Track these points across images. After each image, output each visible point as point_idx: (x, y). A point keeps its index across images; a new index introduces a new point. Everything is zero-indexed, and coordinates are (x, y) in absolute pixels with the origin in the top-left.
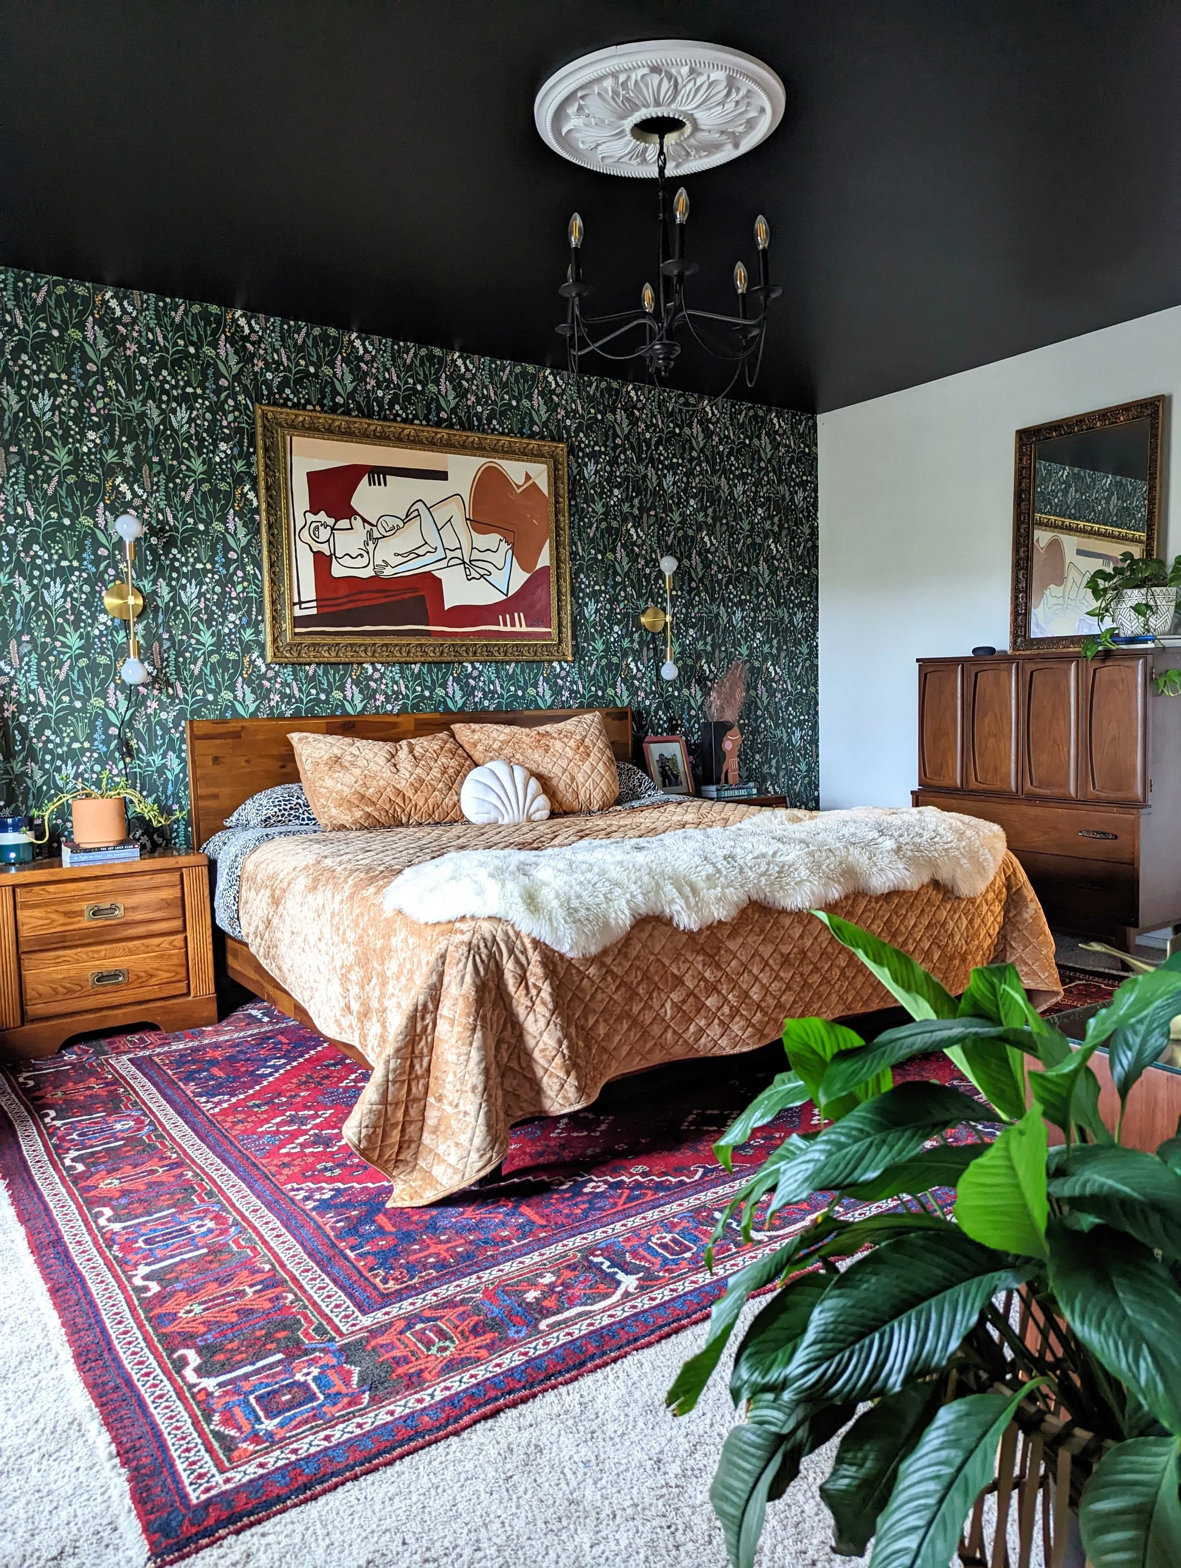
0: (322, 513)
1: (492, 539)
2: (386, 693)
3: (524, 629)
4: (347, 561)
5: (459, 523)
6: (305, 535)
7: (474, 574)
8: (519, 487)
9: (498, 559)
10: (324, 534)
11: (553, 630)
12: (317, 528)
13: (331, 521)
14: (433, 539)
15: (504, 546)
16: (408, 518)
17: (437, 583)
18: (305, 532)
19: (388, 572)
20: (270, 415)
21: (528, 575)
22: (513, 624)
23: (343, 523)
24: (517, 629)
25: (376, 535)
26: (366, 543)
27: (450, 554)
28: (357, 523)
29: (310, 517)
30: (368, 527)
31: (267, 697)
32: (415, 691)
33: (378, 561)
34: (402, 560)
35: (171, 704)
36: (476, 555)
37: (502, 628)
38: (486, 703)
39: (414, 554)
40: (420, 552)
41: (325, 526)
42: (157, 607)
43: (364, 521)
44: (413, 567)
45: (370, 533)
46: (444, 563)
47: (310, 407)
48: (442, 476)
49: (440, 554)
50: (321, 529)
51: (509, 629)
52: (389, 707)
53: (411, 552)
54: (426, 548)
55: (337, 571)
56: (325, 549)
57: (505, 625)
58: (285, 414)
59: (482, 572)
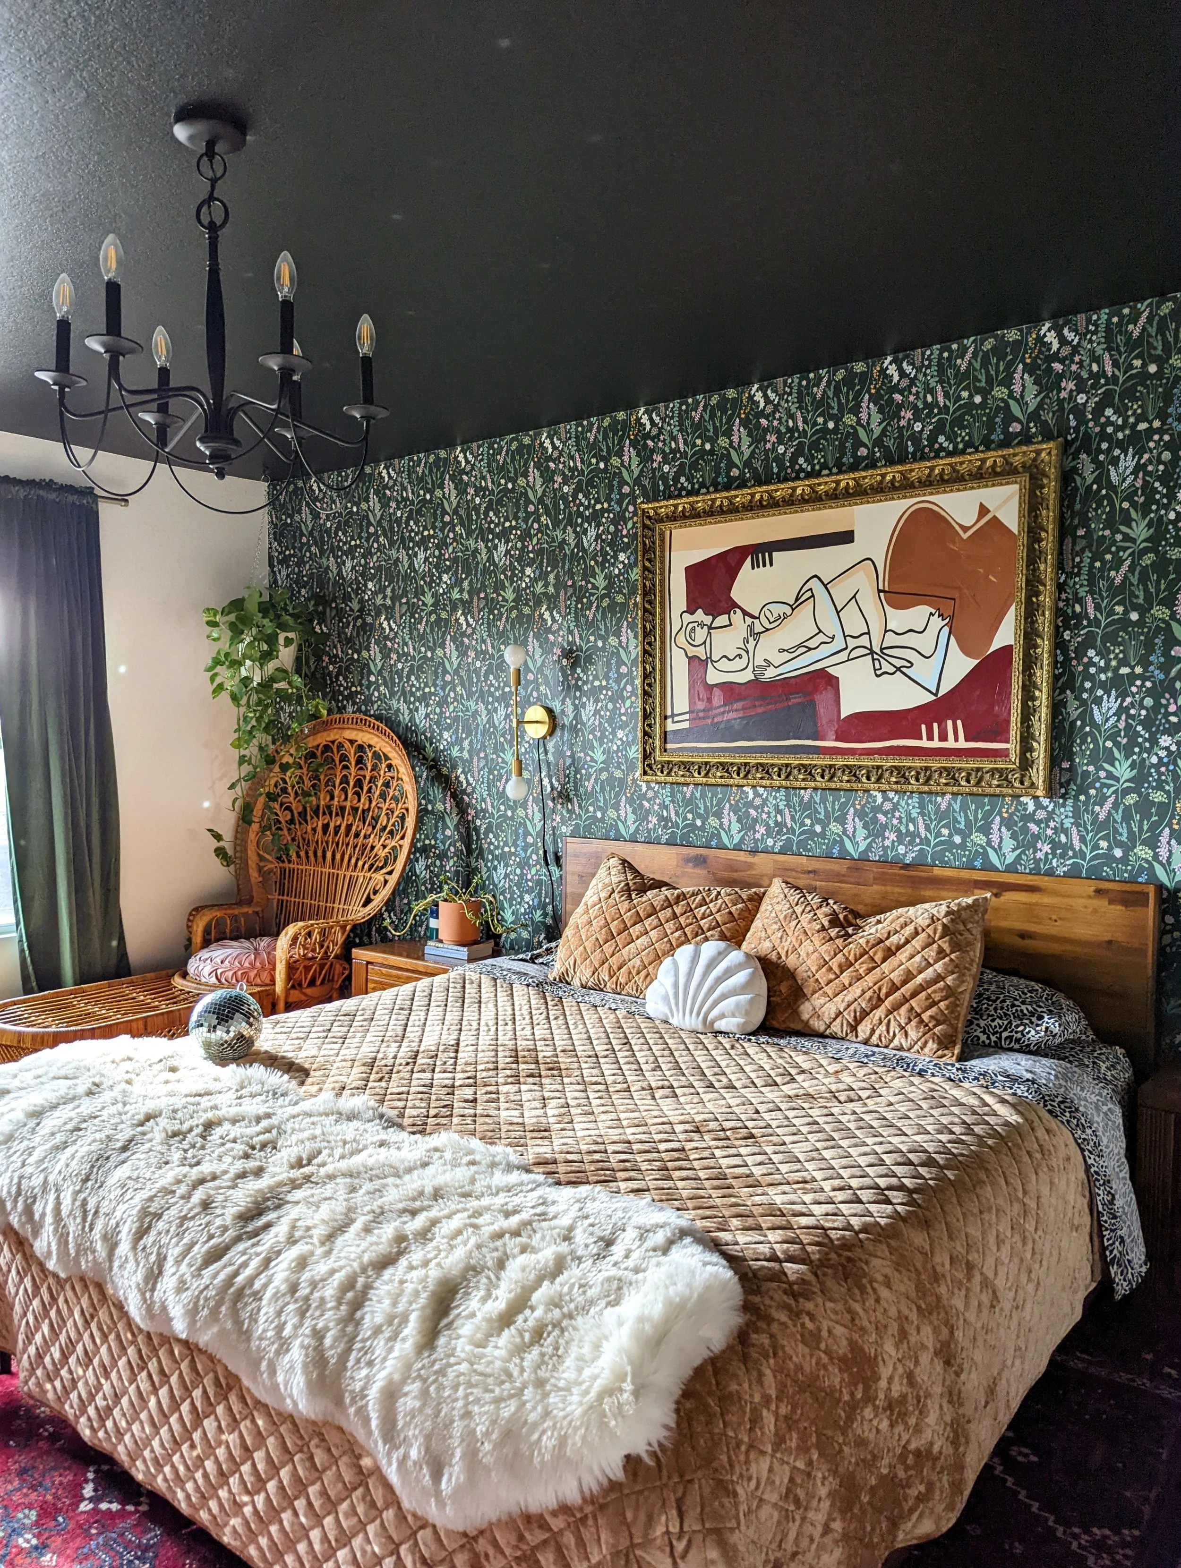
0: (700, 611)
1: (919, 614)
2: (767, 825)
3: (962, 744)
4: (724, 664)
5: (869, 601)
6: (681, 639)
7: (887, 667)
8: (965, 529)
9: (925, 643)
10: (701, 635)
11: (1012, 746)
12: (694, 629)
13: (708, 619)
14: (830, 625)
15: (937, 622)
16: (798, 602)
17: (832, 682)
18: (681, 636)
19: (770, 674)
20: (652, 513)
21: (973, 663)
22: (943, 737)
23: (722, 620)
24: (950, 744)
25: (758, 628)
26: (746, 641)
27: (852, 643)
28: (737, 616)
29: (687, 617)
30: (749, 620)
31: (645, 819)
32: (802, 824)
33: (759, 661)
34: (787, 656)
35: (570, 818)
36: (891, 640)
37: (924, 743)
38: (901, 849)
39: (805, 647)
40: (811, 644)
41: (702, 625)
42: (564, 726)
43: (745, 613)
44: (803, 663)
45: (751, 627)
46: (843, 656)
47: (703, 491)
48: (846, 537)
49: (839, 643)
50: (698, 629)
51: (936, 744)
52: (770, 842)
53: (799, 646)
54: (821, 638)
55: (713, 677)
56: (701, 653)
57: (930, 738)
58: (664, 507)
59: (899, 663)
